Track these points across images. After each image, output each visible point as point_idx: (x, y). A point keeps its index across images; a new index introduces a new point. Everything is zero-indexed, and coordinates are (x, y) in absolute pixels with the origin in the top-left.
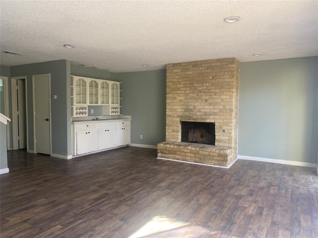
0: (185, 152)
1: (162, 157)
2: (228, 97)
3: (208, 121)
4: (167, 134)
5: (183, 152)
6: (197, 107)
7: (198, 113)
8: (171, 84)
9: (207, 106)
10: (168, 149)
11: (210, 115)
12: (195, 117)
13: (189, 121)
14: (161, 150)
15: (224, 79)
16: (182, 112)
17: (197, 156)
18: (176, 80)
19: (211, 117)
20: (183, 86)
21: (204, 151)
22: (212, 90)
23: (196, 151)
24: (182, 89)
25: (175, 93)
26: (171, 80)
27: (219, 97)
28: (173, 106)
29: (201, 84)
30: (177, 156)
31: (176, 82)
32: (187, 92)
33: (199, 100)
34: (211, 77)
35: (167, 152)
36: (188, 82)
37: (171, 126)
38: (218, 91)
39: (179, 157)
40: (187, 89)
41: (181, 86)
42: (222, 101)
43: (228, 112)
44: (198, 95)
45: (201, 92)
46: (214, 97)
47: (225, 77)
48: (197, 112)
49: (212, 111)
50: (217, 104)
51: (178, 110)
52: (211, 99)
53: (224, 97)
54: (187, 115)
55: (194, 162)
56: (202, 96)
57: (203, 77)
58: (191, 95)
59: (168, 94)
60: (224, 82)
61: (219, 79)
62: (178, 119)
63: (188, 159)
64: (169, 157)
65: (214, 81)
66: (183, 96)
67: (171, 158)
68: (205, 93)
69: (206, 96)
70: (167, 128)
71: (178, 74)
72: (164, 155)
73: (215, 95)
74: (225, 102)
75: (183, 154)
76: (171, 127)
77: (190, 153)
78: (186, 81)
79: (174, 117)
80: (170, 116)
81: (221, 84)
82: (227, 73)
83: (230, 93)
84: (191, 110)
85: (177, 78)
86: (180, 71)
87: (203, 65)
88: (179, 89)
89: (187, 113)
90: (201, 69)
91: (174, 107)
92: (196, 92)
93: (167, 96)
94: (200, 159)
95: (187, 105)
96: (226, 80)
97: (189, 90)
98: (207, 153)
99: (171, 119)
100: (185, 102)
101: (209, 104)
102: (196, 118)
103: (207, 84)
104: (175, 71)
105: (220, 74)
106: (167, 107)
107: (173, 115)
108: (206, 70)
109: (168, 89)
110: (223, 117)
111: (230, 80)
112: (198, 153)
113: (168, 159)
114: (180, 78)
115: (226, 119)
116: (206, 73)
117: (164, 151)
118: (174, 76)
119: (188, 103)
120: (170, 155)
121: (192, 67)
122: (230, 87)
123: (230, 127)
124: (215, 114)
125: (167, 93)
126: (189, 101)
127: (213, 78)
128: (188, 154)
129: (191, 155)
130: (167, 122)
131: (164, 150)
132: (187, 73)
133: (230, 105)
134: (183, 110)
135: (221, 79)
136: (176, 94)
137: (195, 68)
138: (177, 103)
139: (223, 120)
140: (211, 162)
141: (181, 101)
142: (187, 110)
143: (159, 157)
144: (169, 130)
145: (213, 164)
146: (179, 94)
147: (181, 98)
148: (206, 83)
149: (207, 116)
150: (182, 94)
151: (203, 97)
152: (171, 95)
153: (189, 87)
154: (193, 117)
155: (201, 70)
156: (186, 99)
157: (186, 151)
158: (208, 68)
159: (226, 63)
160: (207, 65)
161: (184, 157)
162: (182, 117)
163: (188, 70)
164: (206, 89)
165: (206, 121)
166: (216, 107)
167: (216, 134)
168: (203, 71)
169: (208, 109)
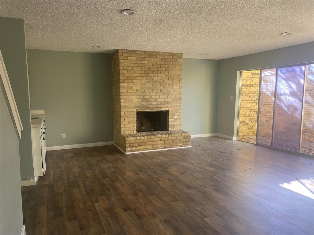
0: (156, 141)
1: (131, 151)
2: (178, 87)
3: (163, 109)
4: (122, 126)
5: (153, 141)
6: (153, 97)
7: (153, 103)
8: (126, 72)
9: (162, 95)
10: (138, 141)
11: (164, 104)
12: (152, 106)
13: (146, 111)
14: (129, 144)
15: (175, 71)
16: (139, 103)
17: (167, 142)
18: (131, 68)
19: (166, 105)
20: (139, 75)
21: (173, 136)
22: (166, 81)
23: (166, 137)
24: (137, 78)
25: (130, 81)
26: (126, 67)
27: (171, 88)
28: (128, 96)
29: (156, 75)
30: (148, 147)
31: (131, 70)
32: (144, 81)
33: (155, 90)
34: (165, 69)
35: (137, 145)
36: (143, 72)
37: (127, 117)
38: (171, 82)
39: (151, 147)
40: (143, 78)
41: (137, 75)
42: (174, 91)
43: (178, 101)
44: (153, 85)
45: (156, 83)
46: (167, 87)
47: (176, 70)
48: (153, 101)
49: (166, 100)
50: (170, 94)
51: (135, 100)
52: (165, 89)
53: (175, 87)
54: (143, 105)
55: (165, 148)
56: (157, 86)
57: (158, 68)
58: (148, 85)
59: (122, 83)
60: (175, 74)
61: (171, 71)
62: (135, 110)
63: (159, 147)
64: (139, 149)
65: (167, 73)
66: (139, 85)
67: (141, 150)
68: (160, 83)
69: (161, 86)
70: (122, 120)
71: (133, 62)
72: (134, 149)
73: (169, 85)
74: (176, 92)
75: (154, 143)
76: (128, 119)
77: (161, 140)
78: (142, 70)
79: (130, 108)
80: (125, 107)
81: (173, 76)
82: (177, 66)
83: (179, 84)
84: (147, 100)
85: (133, 67)
86: (135, 58)
87: (158, 56)
88: (135, 78)
89: (143, 103)
90: (156, 59)
91: (130, 97)
92: (152, 82)
93: (121, 85)
94: (170, 144)
95: (143, 95)
96: (177, 73)
97: (145, 80)
98: (175, 138)
99: (126, 110)
100: (141, 92)
101: (163, 94)
102: (153, 108)
103: (162, 75)
104: (129, 58)
105: (172, 67)
106: (121, 97)
107: (128, 106)
108: (160, 61)
109: (123, 78)
110: (174, 105)
111: (179, 73)
112: (168, 140)
113: (139, 151)
114: (135, 67)
115: (177, 107)
116: (161, 64)
117: (134, 145)
118: (129, 63)
119: (144, 93)
120: (141, 147)
121: (147, 57)
122: (180, 79)
123: (180, 113)
124: (168, 103)
125: (121, 81)
126: (146, 91)
127: (166, 70)
128: (159, 142)
129: (161, 142)
130: (122, 113)
131: (134, 143)
132: (142, 62)
133: (180, 95)
134: (140, 100)
135: (173, 72)
136: (131, 83)
137: (150, 59)
138: (133, 93)
139: (175, 108)
140: (179, 145)
141: (137, 90)
142: (143, 100)
143: (128, 152)
144: (124, 123)
145: (180, 146)
146: (135, 84)
147: (137, 88)
148: (160, 74)
149: (162, 105)
150: (138, 84)
151: (159, 88)
152: (126, 84)
153: (145, 77)
154: (150, 107)
155: (156, 61)
156: (142, 88)
157: (156, 139)
158: (162, 60)
159: (177, 58)
160: (161, 57)
161: (155, 146)
162: (139, 107)
163: (144, 59)
164: (161, 80)
165: (161, 110)
166: (169, 96)
167: (170, 120)
168: (158, 62)
169: (162, 98)
